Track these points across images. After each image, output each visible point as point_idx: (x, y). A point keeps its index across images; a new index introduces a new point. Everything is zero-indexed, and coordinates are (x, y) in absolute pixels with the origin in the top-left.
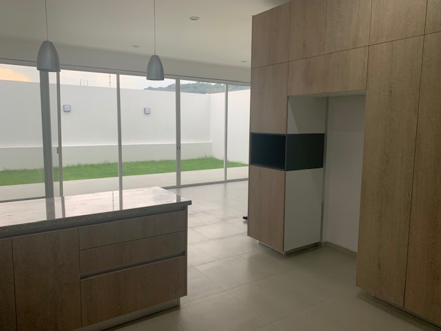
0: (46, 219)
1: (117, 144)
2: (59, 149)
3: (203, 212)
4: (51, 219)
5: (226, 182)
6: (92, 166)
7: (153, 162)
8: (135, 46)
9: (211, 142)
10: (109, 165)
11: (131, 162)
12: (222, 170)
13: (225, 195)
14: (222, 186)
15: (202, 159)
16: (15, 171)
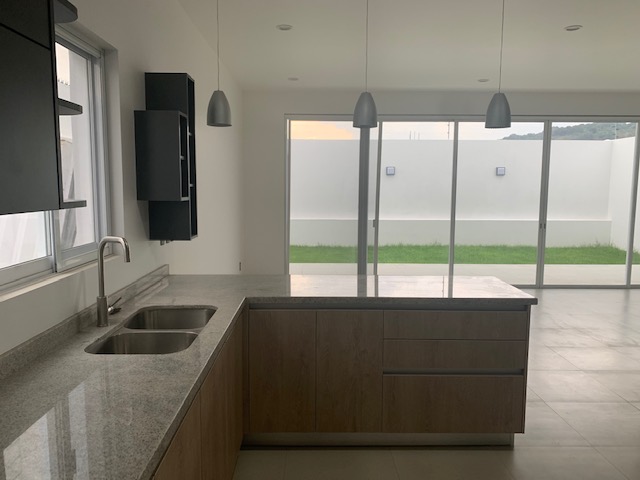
0: (356, 295)
1: (449, 219)
2: (376, 222)
3: (574, 328)
4: (362, 295)
5: (628, 287)
6: (417, 247)
7: (504, 248)
8: (481, 81)
9: (609, 219)
10: (440, 247)
11: (472, 246)
12: (623, 268)
13: (626, 309)
14: (620, 294)
15: (591, 248)
16: (329, 248)
